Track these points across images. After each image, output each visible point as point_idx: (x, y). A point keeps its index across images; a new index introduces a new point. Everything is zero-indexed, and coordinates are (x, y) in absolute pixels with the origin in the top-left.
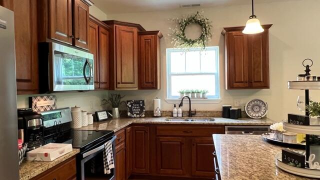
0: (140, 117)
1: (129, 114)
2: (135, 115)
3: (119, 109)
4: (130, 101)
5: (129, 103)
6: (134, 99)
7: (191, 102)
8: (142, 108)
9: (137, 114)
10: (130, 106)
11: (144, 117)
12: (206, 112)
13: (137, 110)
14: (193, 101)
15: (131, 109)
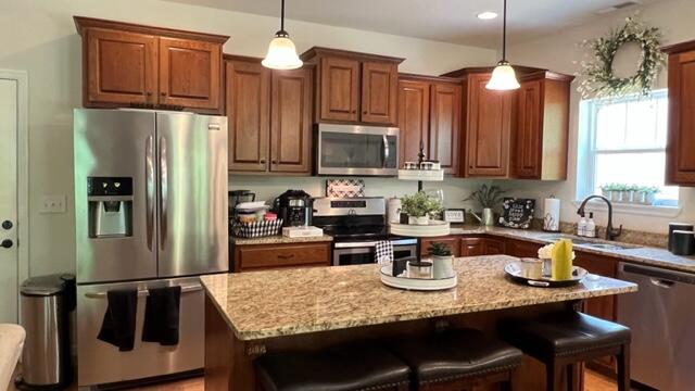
0: (520, 228)
1: (501, 220)
2: (511, 224)
3: (492, 211)
4: (509, 199)
5: (507, 202)
6: (517, 195)
7: (613, 210)
8: (527, 213)
9: (515, 222)
10: (507, 207)
11: (527, 229)
12: (644, 234)
13: (517, 214)
14: (617, 207)
15: (507, 211)
